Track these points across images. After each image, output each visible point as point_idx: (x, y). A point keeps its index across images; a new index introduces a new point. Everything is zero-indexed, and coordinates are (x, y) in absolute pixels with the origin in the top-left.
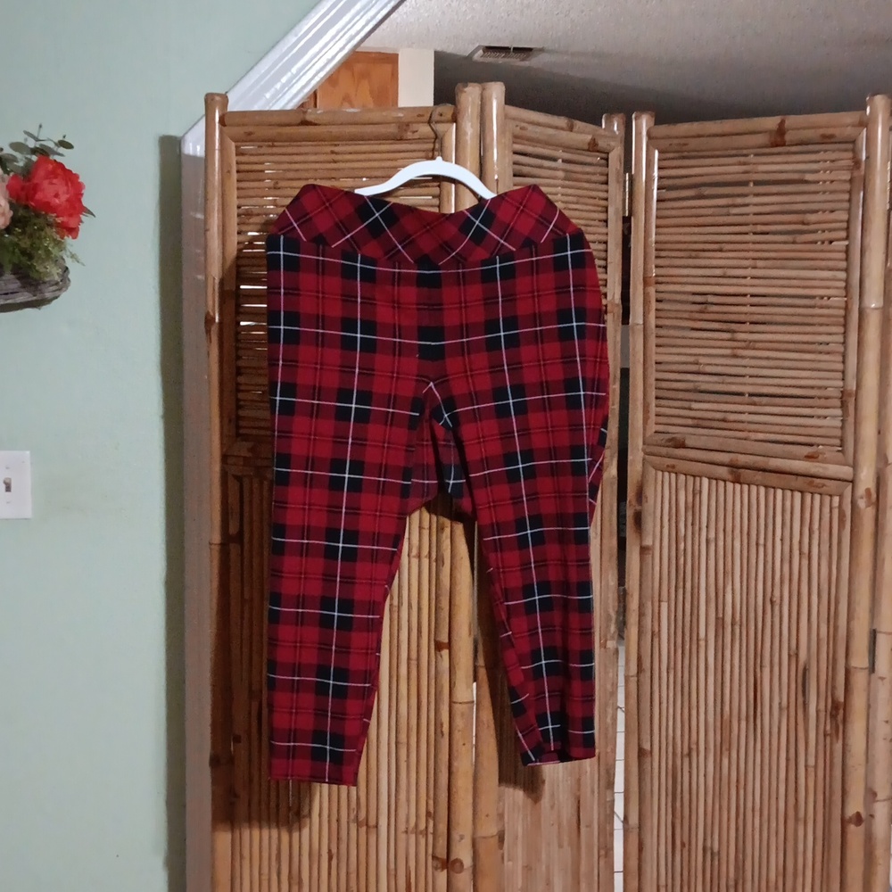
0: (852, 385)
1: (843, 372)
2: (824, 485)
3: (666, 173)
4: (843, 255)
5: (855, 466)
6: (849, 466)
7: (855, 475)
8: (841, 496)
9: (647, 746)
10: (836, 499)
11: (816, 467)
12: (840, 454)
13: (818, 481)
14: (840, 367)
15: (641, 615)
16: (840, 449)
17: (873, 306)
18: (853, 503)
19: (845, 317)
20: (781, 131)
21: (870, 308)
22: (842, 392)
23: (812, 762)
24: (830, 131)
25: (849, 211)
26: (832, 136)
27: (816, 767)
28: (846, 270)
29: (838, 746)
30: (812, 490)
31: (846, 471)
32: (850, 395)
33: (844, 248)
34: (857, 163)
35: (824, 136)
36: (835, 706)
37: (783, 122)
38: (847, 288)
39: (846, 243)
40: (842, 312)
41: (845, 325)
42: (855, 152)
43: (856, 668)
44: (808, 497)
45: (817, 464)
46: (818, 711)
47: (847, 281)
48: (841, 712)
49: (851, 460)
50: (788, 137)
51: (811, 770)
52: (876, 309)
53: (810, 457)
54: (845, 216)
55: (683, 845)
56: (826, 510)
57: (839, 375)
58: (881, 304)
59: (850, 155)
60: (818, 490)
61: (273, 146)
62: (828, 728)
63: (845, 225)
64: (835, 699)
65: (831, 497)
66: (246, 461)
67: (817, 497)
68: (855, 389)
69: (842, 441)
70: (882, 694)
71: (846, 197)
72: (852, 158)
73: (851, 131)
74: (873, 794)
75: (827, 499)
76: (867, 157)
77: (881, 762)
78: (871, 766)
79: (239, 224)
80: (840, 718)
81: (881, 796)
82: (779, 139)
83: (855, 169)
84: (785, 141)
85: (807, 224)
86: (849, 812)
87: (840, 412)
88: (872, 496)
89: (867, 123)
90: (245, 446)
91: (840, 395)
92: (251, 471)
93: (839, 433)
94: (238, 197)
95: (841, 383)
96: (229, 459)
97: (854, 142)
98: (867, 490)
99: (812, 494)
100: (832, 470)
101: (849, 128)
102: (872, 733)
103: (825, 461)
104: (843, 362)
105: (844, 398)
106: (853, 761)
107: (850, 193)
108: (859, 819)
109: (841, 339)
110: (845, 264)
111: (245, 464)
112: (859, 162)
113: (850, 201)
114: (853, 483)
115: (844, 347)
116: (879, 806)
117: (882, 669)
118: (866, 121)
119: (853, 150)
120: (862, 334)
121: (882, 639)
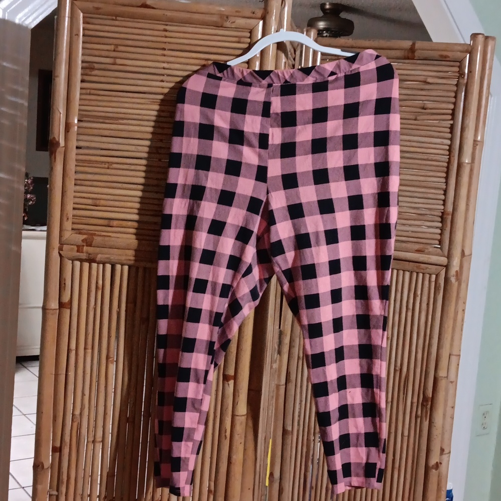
0: (450, 208)
1: (444, 201)
2: (427, 268)
4: (449, 130)
5: (449, 257)
6: (444, 257)
7: (449, 262)
8: (437, 276)
9: (289, 428)
10: (434, 277)
11: (423, 257)
12: (439, 249)
13: (423, 265)
14: (443, 197)
15: (291, 347)
16: (439, 246)
17: (467, 161)
18: (447, 280)
19: (448, 168)
20: (412, 50)
21: (465, 163)
22: (442, 212)
23: (406, 433)
24: (445, 53)
25: (455, 104)
26: (446, 57)
27: (409, 436)
28: (451, 139)
29: (426, 424)
30: (418, 271)
31: (444, 260)
32: (448, 214)
33: (449, 126)
34: (461, 74)
35: (441, 56)
36: (425, 399)
37: (414, 44)
38: (450, 150)
39: (452, 122)
40: (446, 164)
41: (447, 173)
42: (461, 67)
43: (440, 377)
44: (415, 275)
45: (424, 255)
46: (412, 403)
47: (450, 146)
48: (430, 403)
49: (446, 254)
50: (417, 54)
51: (406, 439)
52: (468, 163)
53: (418, 251)
54: (452, 106)
55: (311, 488)
56: (427, 283)
57: (442, 202)
58: (470, 162)
59: (457, 69)
60: (422, 271)
61: (116, 20)
62: (419, 412)
63: (450, 112)
64: (426, 395)
65: (430, 275)
66: (79, 249)
67: (421, 275)
68: (451, 211)
69: (441, 242)
70: (451, 392)
71: (453, 94)
72: (459, 72)
73: (459, 55)
74: (442, 450)
75: (428, 276)
76: (470, 71)
77: (448, 431)
78: (443, 434)
79: (82, 74)
80: (429, 406)
81: (446, 451)
82: (410, 55)
83: (460, 78)
84: (414, 56)
85: (425, 109)
86: (433, 462)
87: (440, 225)
88: (458, 275)
89: (471, 51)
90: (80, 238)
91: (441, 214)
92: (83, 256)
93: (439, 237)
94: (83, 55)
95: (442, 207)
96: (65, 247)
97: (461, 62)
98: (457, 271)
99: (418, 273)
100: (434, 259)
101: (459, 53)
102: (444, 415)
103: (429, 254)
104: (445, 194)
105: (445, 216)
106: (436, 432)
107: (456, 92)
108: (437, 466)
109: (444, 180)
110: (449, 135)
111: (78, 251)
112: (463, 74)
113: (455, 97)
114: (447, 267)
115: (446, 185)
116: (445, 457)
117: (452, 377)
118: (470, 49)
119: (460, 67)
120: (459, 178)
121: (453, 359)
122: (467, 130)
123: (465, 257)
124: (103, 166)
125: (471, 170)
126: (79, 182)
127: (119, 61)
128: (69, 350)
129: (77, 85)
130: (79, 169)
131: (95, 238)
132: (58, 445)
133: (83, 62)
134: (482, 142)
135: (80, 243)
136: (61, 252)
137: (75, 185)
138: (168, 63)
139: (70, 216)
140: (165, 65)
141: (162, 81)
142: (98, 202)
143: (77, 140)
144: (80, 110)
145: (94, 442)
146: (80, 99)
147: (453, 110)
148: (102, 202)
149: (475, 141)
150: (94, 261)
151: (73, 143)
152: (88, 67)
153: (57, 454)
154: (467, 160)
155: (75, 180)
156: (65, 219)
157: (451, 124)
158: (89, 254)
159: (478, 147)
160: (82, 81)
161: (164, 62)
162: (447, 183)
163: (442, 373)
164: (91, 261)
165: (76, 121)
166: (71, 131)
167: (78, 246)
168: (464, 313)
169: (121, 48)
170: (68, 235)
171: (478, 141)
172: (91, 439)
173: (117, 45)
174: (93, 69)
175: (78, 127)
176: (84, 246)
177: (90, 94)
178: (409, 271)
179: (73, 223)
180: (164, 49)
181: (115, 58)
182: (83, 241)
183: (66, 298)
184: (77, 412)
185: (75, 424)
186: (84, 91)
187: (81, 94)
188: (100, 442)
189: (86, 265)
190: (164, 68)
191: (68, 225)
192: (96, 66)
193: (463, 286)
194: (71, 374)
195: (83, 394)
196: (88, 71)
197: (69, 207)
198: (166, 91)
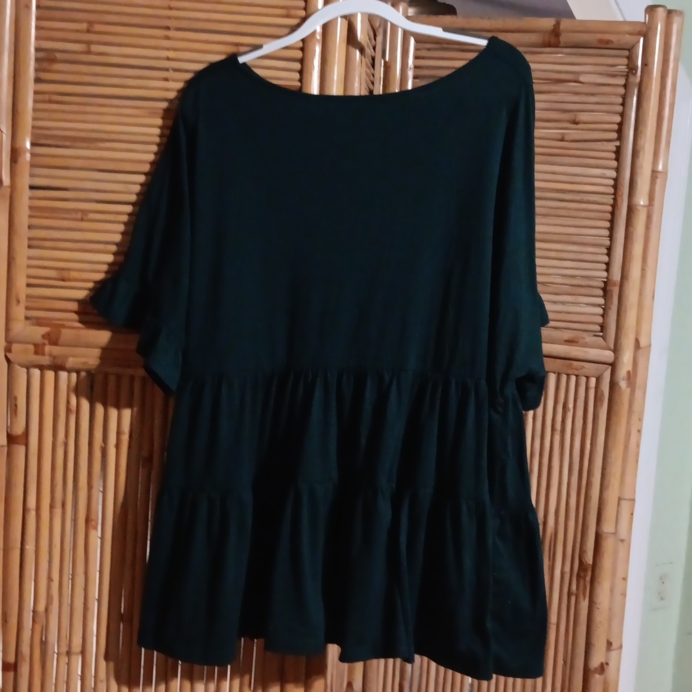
0: (616, 275)
1: (608, 264)
2: (583, 367)
3: (421, 62)
4: (613, 156)
5: (616, 350)
6: (609, 350)
7: (616, 358)
8: (598, 380)
10: (593, 381)
11: (576, 350)
12: (601, 339)
13: (575, 363)
14: (606, 259)
16: (602, 334)
17: (642, 203)
18: (613, 385)
19: (613, 213)
20: (556, 32)
21: (639, 205)
22: (605, 282)
24: (607, 37)
25: (622, 115)
26: (608, 42)
27: (558, 624)
28: (618, 170)
29: (584, 604)
30: (569, 372)
31: (608, 355)
32: (614, 285)
33: (614, 149)
34: (632, 69)
35: (601, 41)
36: (583, 567)
37: (557, 24)
38: (616, 186)
39: (618, 143)
40: (610, 208)
41: (612, 221)
42: (631, 58)
43: (606, 533)
44: (564, 378)
45: (578, 348)
46: (562, 573)
47: (616, 179)
48: (589, 573)
49: (612, 345)
50: (563, 38)
51: (554, 628)
52: (644, 206)
53: (570, 342)
54: (618, 119)
56: (582, 389)
57: (604, 267)
58: (647, 203)
59: (625, 61)
60: (576, 372)
62: (574, 587)
63: (616, 127)
64: (583, 561)
65: (587, 378)
66: (38, 350)
67: (573, 378)
68: (619, 280)
69: (603, 327)
70: (621, 554)
71: (620, 100)
72: (627, 65)
73: (628, 39)
74: (609, 644)
75: (583, 380)
76: (645, 64)
77: (617, 615)
78: (610, 620)
79: (36, 70)
80: (588, 578)
81: (615, 645)
82: (553, 40)
83: (630, 75)
84: (559, 42)
85: (577, 123)
86: (595, 662)
87: (601, 301)
88: (631, 377)
89: (645, 31)
90: (38, 332)
91: (603, 285)
92: (45, 360)
93: (600, 320)
94: (37, 38)
95: (605, 274)
96: (15, 347)
97: (631, 49)
98: (629, 372)
99: (568, 375)
100: (593, 353)
101: (627, 36)
102: (612, 591)
103: (586, 345)
104: (609, 254)
105: (608, 288)
106: (600, 617)
107: (624, 97)
108: (602, 668)
109: (607, 233)
110: (615, 164)
111: (36, 353)
112: (635, 68)
113: (623, 104)
114: (613, 366)
115: (611, 240)
116: (613, 654)
117: (623, 533)
118: (645, 29)
119: (628, 58)
120: (631, 229)
121: (625, 504)
122: (641, 155)
123: (640, 351)
124: (74, 216)
125: (649, 217)
126: (34, 243)
127: (94, 48)
128: (25, 510)
129: (29, 88)
130: (35, 221)
131: (64, 331)
132: (11, 659)
133: (37, 50)
134: (665, 173)
135: (39, 339)
136: (9, 355)
137: (30, 247)
138: (175, 50)
139: (23, 297)
140: (171, 54)
141: (166, 80)
142: (66, 274)
143: (32, 175)
144: (33, 127)
145: (69, 653)
146: (34, 110)
147: (621, 124)
148: (74, 274)
149: (654, 172)
150: (63, 368)
151: (25, 180)
152: (46, 59)
153: (11, 674)
154: (641, 200)
155: (29, 239)
156: (14, 302)
157: (616, 146)
158: (55, 357)
159: (659, 181)
160: (38, 80)
161: (168, 49)
162: (611, 237)
163: (608, 527)
164: (57, 367)
165: (28, 145)
166: (20, 160)
167: (36, 345)
168: (640, 436)
169: (98, 28)
170: (20, 327)
171: (658, 172)
172: (64, 649)
173: (91, 23)
174: (54, 61)
175: (33, 155)
176: (45, 344)
177: (50, 102)
178: (554, 373)
179: (27, 308)
180: (168, 28)
181: (89, 43)
182: (43, 337)
183: (19, 429)
184: (41, 607)
185: (38, 628)
186: (40, 97)
187: (35, 101)
188: (77, 654)
189: (50, 375)
190: (168, 59)
191: (19, 312)
192: (58, 55)
193: (638, 393)
194: (30, 547)
195: (50, 579)
196: (45, 65)
197: (21, 282)
198: (172, 95)
